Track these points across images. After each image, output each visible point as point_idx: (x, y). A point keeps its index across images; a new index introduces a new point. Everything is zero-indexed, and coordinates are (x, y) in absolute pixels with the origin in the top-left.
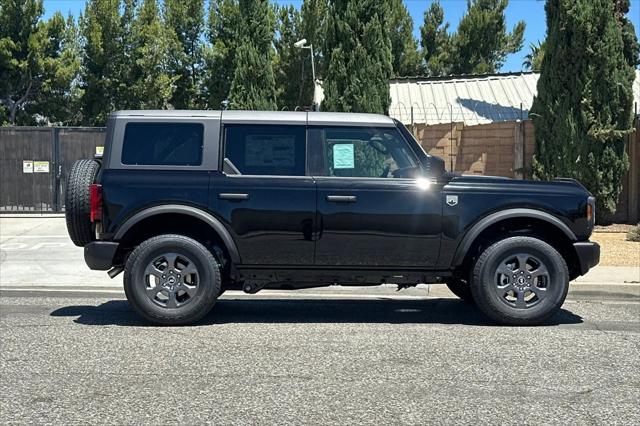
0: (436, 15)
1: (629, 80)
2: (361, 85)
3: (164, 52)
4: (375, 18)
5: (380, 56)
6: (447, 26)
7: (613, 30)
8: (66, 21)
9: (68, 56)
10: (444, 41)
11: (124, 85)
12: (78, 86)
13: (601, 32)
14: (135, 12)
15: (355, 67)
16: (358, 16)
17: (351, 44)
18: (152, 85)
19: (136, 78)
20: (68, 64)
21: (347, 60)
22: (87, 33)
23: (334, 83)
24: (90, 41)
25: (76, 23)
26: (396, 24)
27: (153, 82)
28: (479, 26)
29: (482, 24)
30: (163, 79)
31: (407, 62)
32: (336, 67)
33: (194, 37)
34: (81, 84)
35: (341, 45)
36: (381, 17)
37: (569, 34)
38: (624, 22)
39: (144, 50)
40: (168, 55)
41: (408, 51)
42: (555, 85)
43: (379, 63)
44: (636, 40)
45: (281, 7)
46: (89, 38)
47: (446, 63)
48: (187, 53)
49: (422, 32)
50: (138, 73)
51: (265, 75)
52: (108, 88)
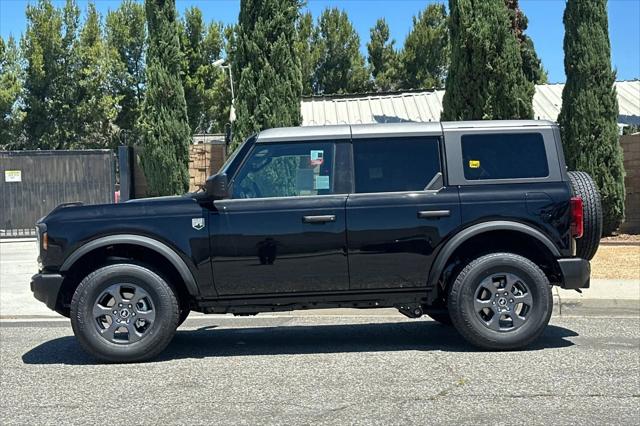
0: (382, 31)
1: (529, 95)
2: (271, 104)
3: (107, 73)
4: (281, 39)
5: (289, 75)
6: (393, 43)
7: (511, 46)
8: (6, 44)
9: (9, 78)
10: (390, 57)
11: (68, 106)
12: (20, 109)
13: (499, 49)
14: (77, 33)
15: (265, 86)
16: (265, 36)
17: (260, 64)
18: (96, 107)
19: (80, 99)
20: (9, 87)
21: (256, 79)
22: (28, 55)
23: (244, 102)
24: (31, 64)
25: (18, 46)
26: (342, 40)
27: (97, 103)
28: (425, 42)
29: (427, 41)
30: (107, 100)
31: (353, 79)
32: (246, 86)
33: (138, 57)
34: (24, 106)
35: (250, 65)
36: (288, 36)
37: (470, 51)
38: (523, 38)
39: (87, 72)
40: (112, 75)
41: (355, 68)
42: (458, 101)
43: (288, 82)
44: (535, 55)
45: (225, 26)
46: (31, 61)
47: (394, 79)
48: (132, 73)
49: (369, 49)
50: (82, 94)
51: (175, 95)
52: (51, 110)
